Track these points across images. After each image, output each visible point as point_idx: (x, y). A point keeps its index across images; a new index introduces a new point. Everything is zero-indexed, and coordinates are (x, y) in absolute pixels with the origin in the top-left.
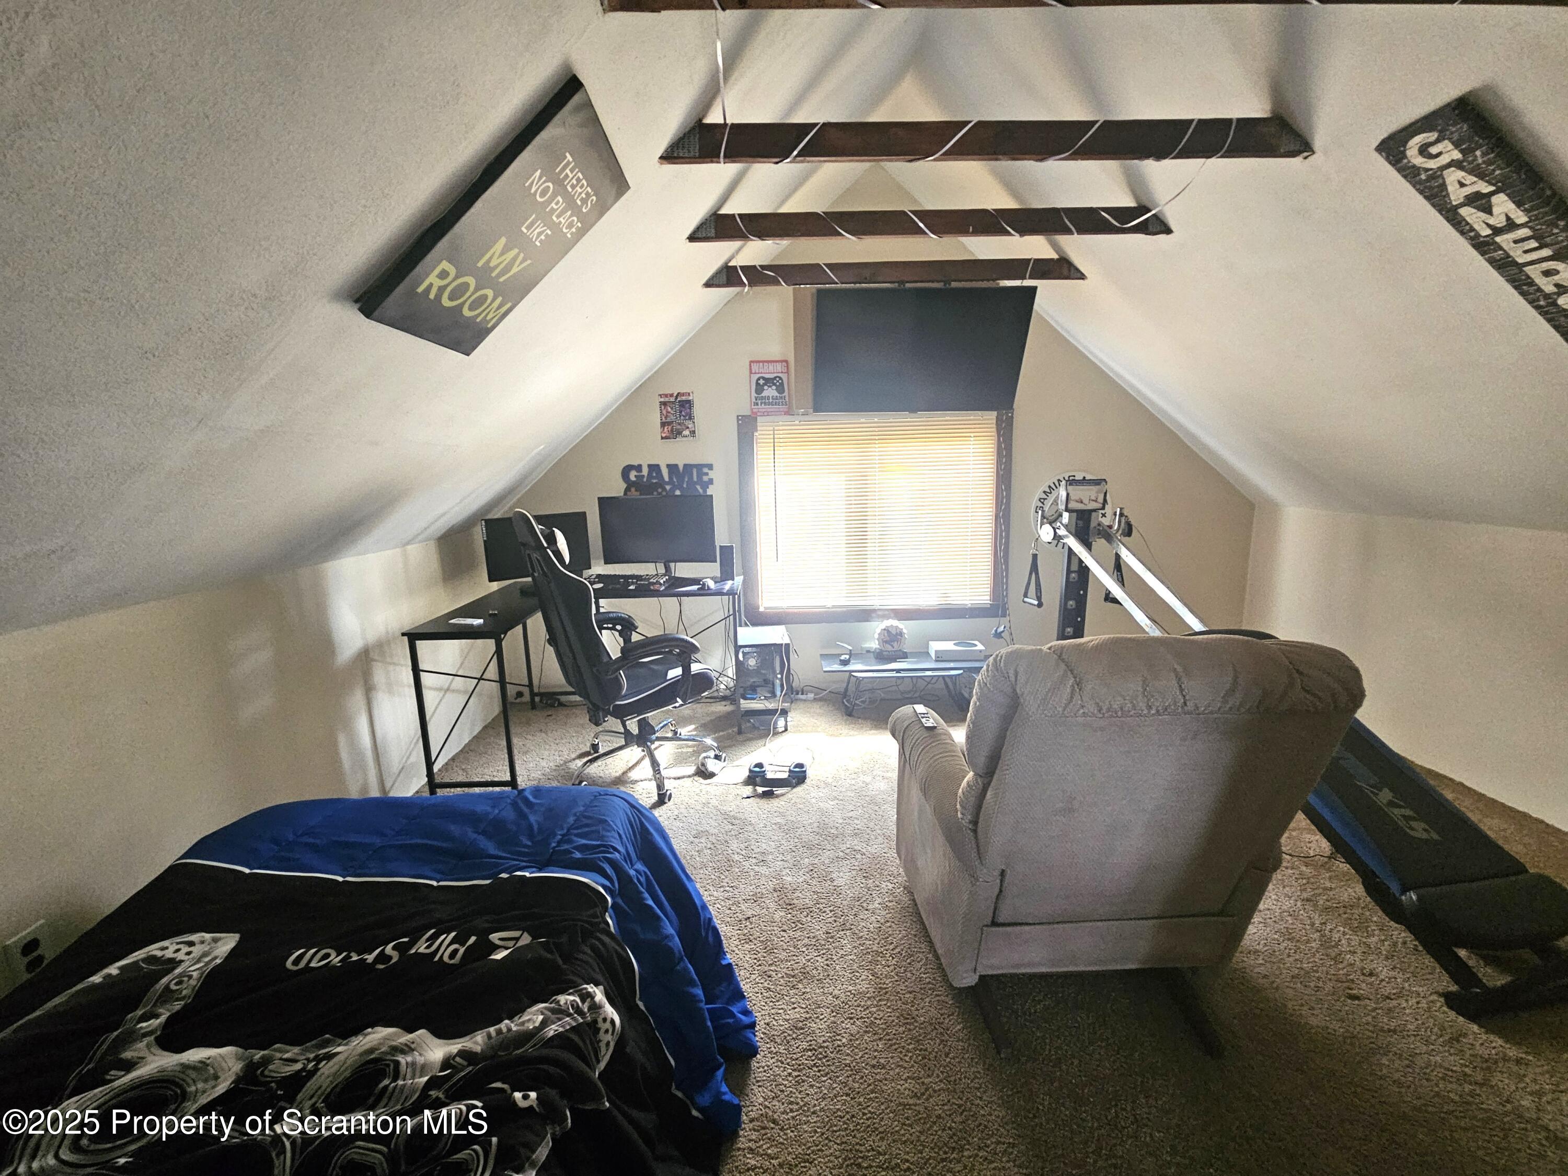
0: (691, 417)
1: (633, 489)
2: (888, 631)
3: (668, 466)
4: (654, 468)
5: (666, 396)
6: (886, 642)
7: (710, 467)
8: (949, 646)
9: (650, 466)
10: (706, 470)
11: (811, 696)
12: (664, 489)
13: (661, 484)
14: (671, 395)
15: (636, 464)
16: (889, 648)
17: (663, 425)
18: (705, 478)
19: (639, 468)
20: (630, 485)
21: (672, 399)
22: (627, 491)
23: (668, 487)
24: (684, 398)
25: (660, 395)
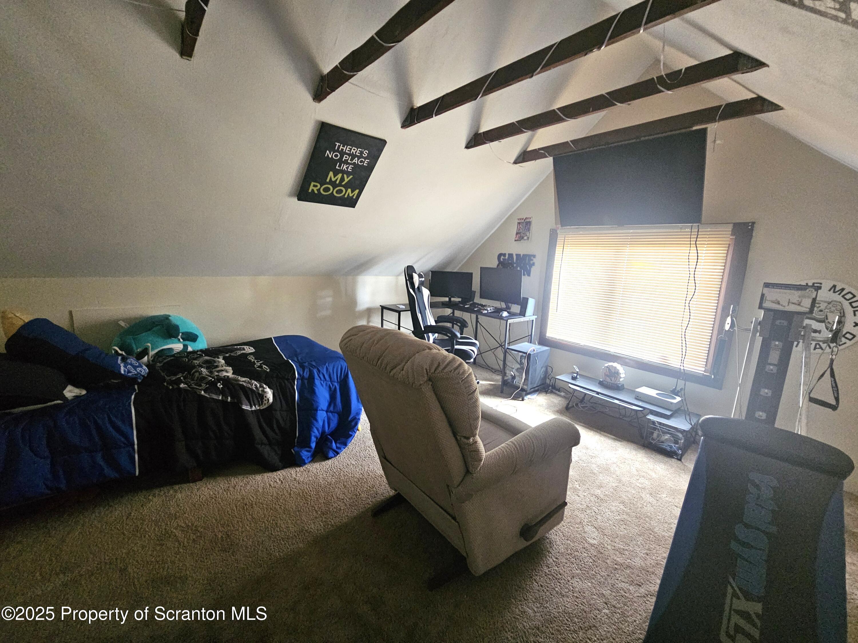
0: (529, 230)
1: (500, 265)
2: (609, 369)
3: (516, 255)
4: (511, 255)
5: (520, 219)
6: (607, 376)
7: (534, 256)
8: (652, 393)
9: (509, 254)
10: (532, 258)
11: (563, 394)
12: (513, 266)
13: (512, 264)
14: (523, 219)
15: (503, 253)
16: (608, 380)
17: (517, 234)
18: (532, 262)
19: (504, 255)
20: (500, 263)
21: (523, 221)
22: (498, 265)
23: (515, 265)
24: (528, 220)
25: (518, 219)
